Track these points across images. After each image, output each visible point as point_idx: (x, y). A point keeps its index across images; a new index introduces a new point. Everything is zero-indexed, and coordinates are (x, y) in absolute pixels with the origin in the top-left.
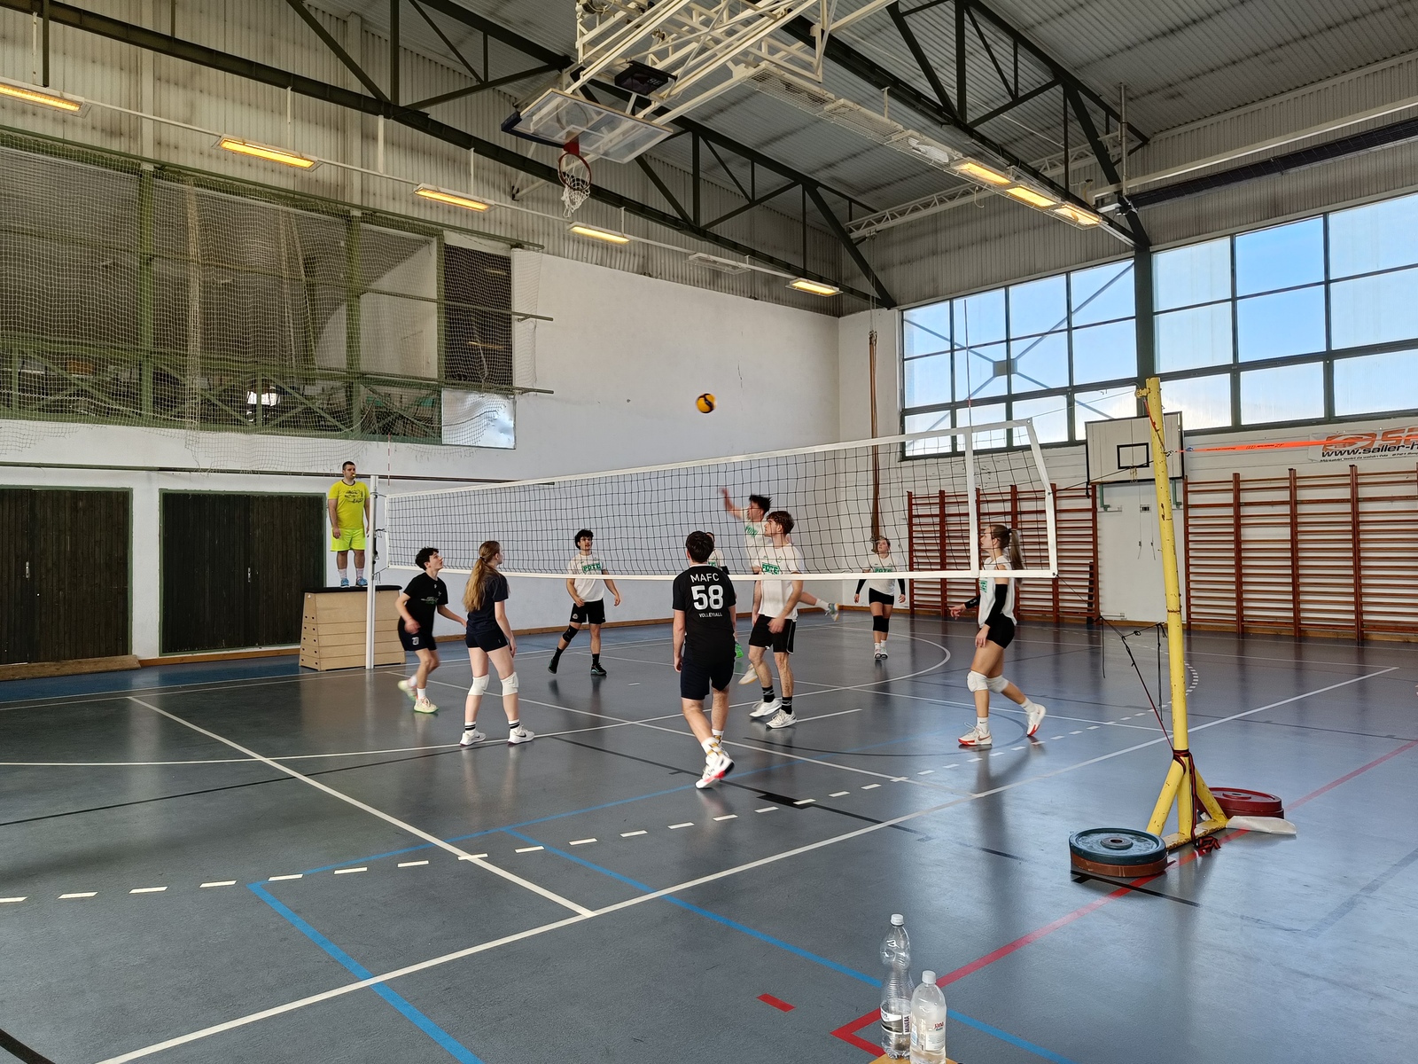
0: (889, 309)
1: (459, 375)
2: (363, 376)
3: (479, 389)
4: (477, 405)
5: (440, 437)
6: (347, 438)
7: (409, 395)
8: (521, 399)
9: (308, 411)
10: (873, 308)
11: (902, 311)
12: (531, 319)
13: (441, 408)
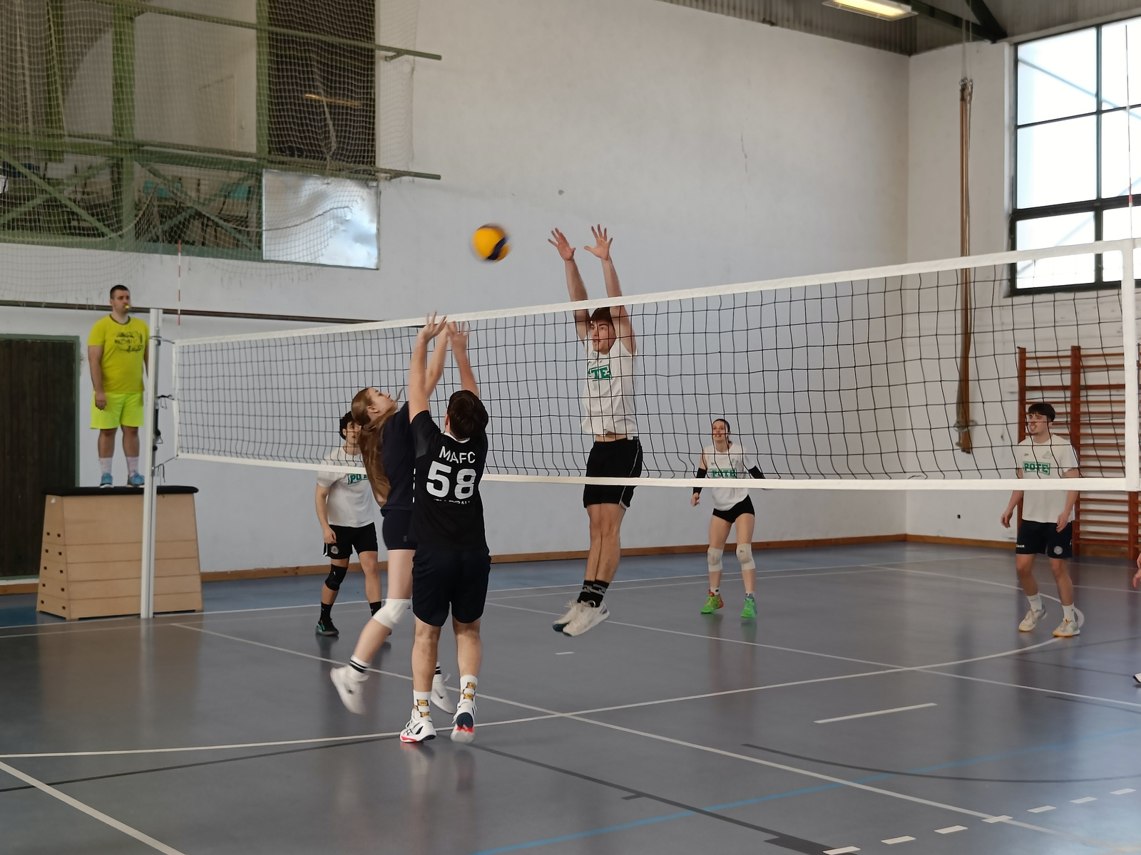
0: (994, 41)
1: (291, 148)
2: (138, 148)
3: (323, 172)
4: (318, 198)
5: (260, 248)
6: (112, 248)
7: (211, 180)
8: (388, 188)
9: (52, 204)
10: (968, 40)
11: (1016, 46)
12: (406, 57)
13: (260, 201)
